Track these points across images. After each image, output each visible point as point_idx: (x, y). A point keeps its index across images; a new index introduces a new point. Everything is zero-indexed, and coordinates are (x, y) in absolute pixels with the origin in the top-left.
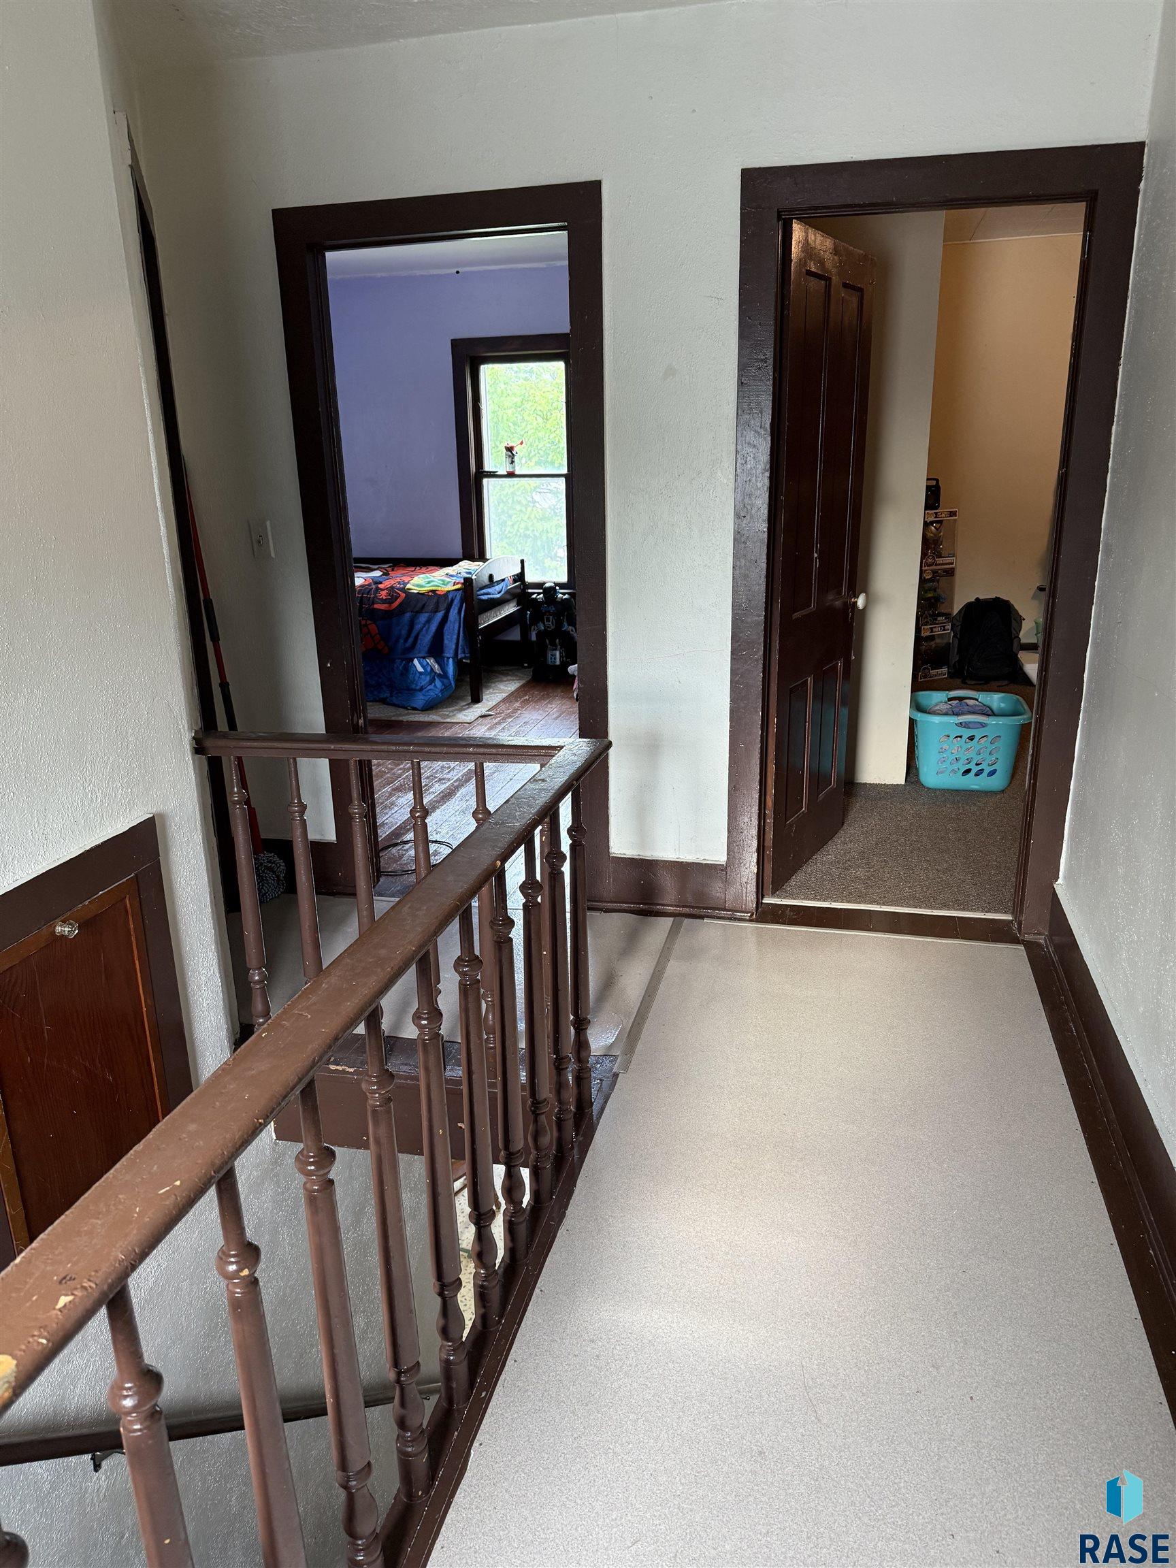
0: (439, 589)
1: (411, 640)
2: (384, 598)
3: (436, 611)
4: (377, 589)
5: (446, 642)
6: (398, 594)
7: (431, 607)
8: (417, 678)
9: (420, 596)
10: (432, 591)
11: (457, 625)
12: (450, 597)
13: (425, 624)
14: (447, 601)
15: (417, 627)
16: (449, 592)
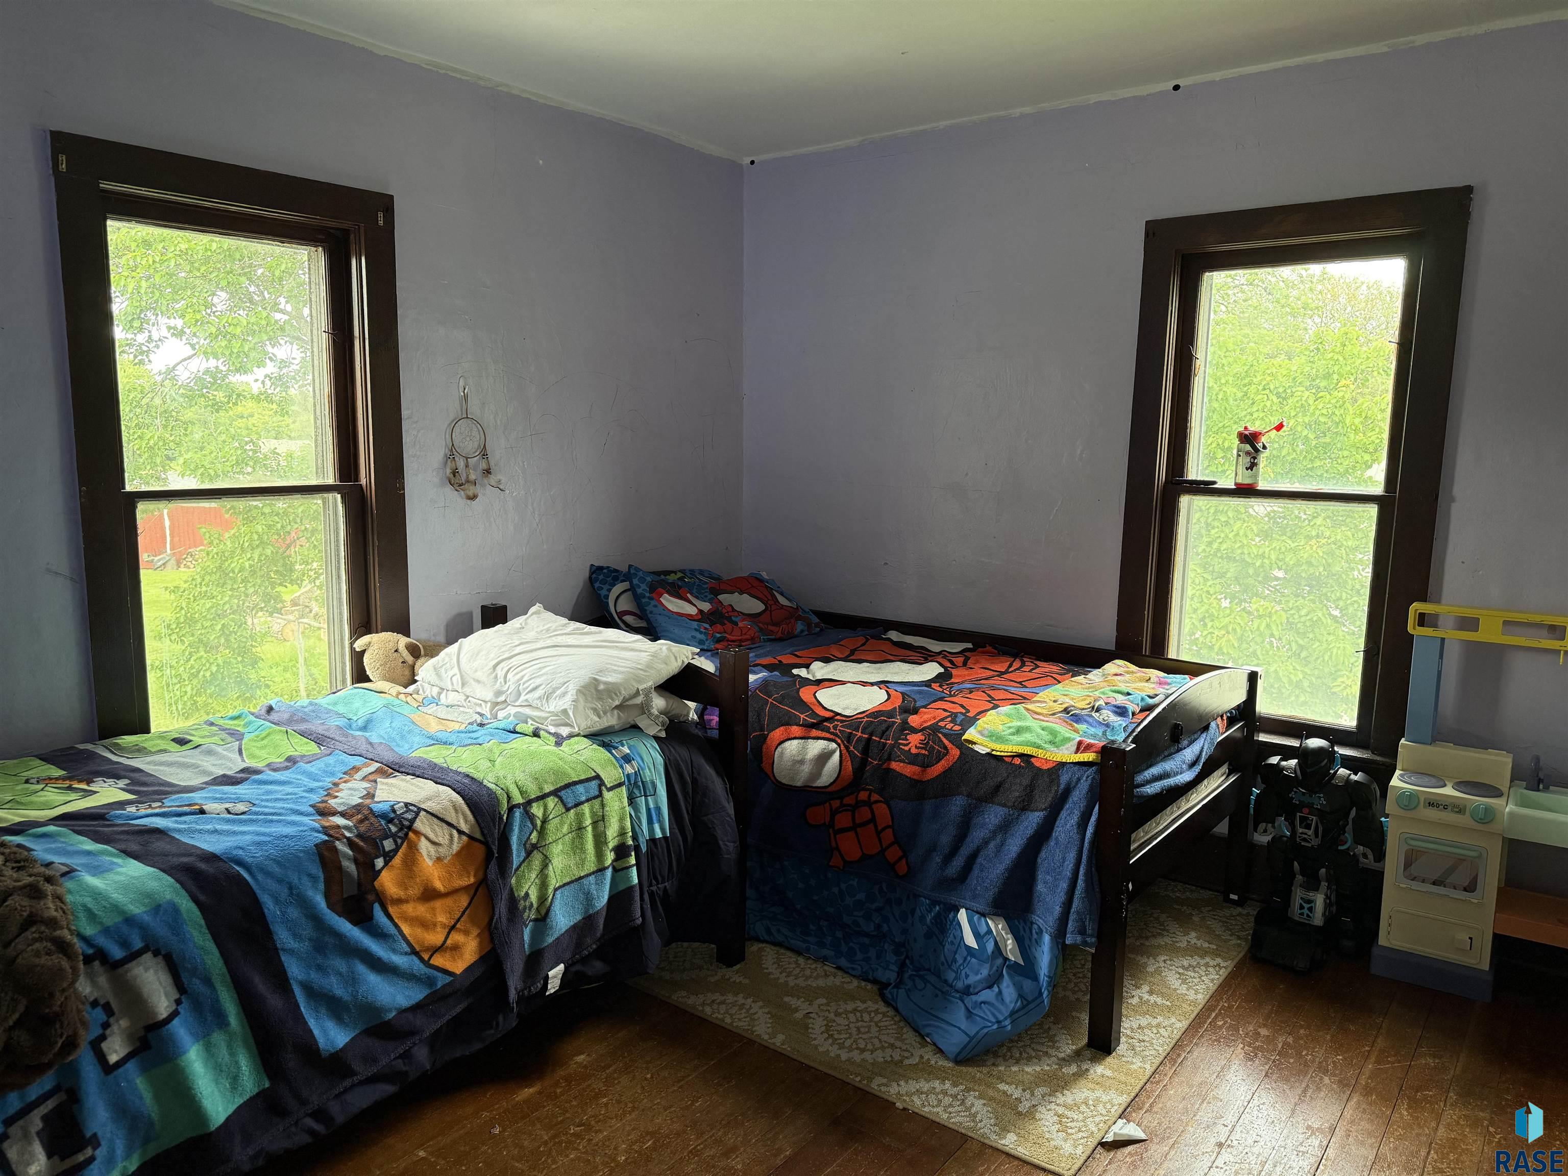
0: (1040, 753)
1: (958, 862)
2: (914, 751)
3: (1025, 806)
4: (905, 726)
5: (1040, 887)
6: (945, 748)
7: (1015, 793)
8: (960, 960)
9: (993, 763)
10: (1021, 756)
11: (1071, 856)
12: (1064, 779)
13: (994, 833)
14: (1054, 788)
15: (977, 836)
16: (1063, 764)
